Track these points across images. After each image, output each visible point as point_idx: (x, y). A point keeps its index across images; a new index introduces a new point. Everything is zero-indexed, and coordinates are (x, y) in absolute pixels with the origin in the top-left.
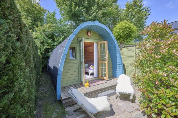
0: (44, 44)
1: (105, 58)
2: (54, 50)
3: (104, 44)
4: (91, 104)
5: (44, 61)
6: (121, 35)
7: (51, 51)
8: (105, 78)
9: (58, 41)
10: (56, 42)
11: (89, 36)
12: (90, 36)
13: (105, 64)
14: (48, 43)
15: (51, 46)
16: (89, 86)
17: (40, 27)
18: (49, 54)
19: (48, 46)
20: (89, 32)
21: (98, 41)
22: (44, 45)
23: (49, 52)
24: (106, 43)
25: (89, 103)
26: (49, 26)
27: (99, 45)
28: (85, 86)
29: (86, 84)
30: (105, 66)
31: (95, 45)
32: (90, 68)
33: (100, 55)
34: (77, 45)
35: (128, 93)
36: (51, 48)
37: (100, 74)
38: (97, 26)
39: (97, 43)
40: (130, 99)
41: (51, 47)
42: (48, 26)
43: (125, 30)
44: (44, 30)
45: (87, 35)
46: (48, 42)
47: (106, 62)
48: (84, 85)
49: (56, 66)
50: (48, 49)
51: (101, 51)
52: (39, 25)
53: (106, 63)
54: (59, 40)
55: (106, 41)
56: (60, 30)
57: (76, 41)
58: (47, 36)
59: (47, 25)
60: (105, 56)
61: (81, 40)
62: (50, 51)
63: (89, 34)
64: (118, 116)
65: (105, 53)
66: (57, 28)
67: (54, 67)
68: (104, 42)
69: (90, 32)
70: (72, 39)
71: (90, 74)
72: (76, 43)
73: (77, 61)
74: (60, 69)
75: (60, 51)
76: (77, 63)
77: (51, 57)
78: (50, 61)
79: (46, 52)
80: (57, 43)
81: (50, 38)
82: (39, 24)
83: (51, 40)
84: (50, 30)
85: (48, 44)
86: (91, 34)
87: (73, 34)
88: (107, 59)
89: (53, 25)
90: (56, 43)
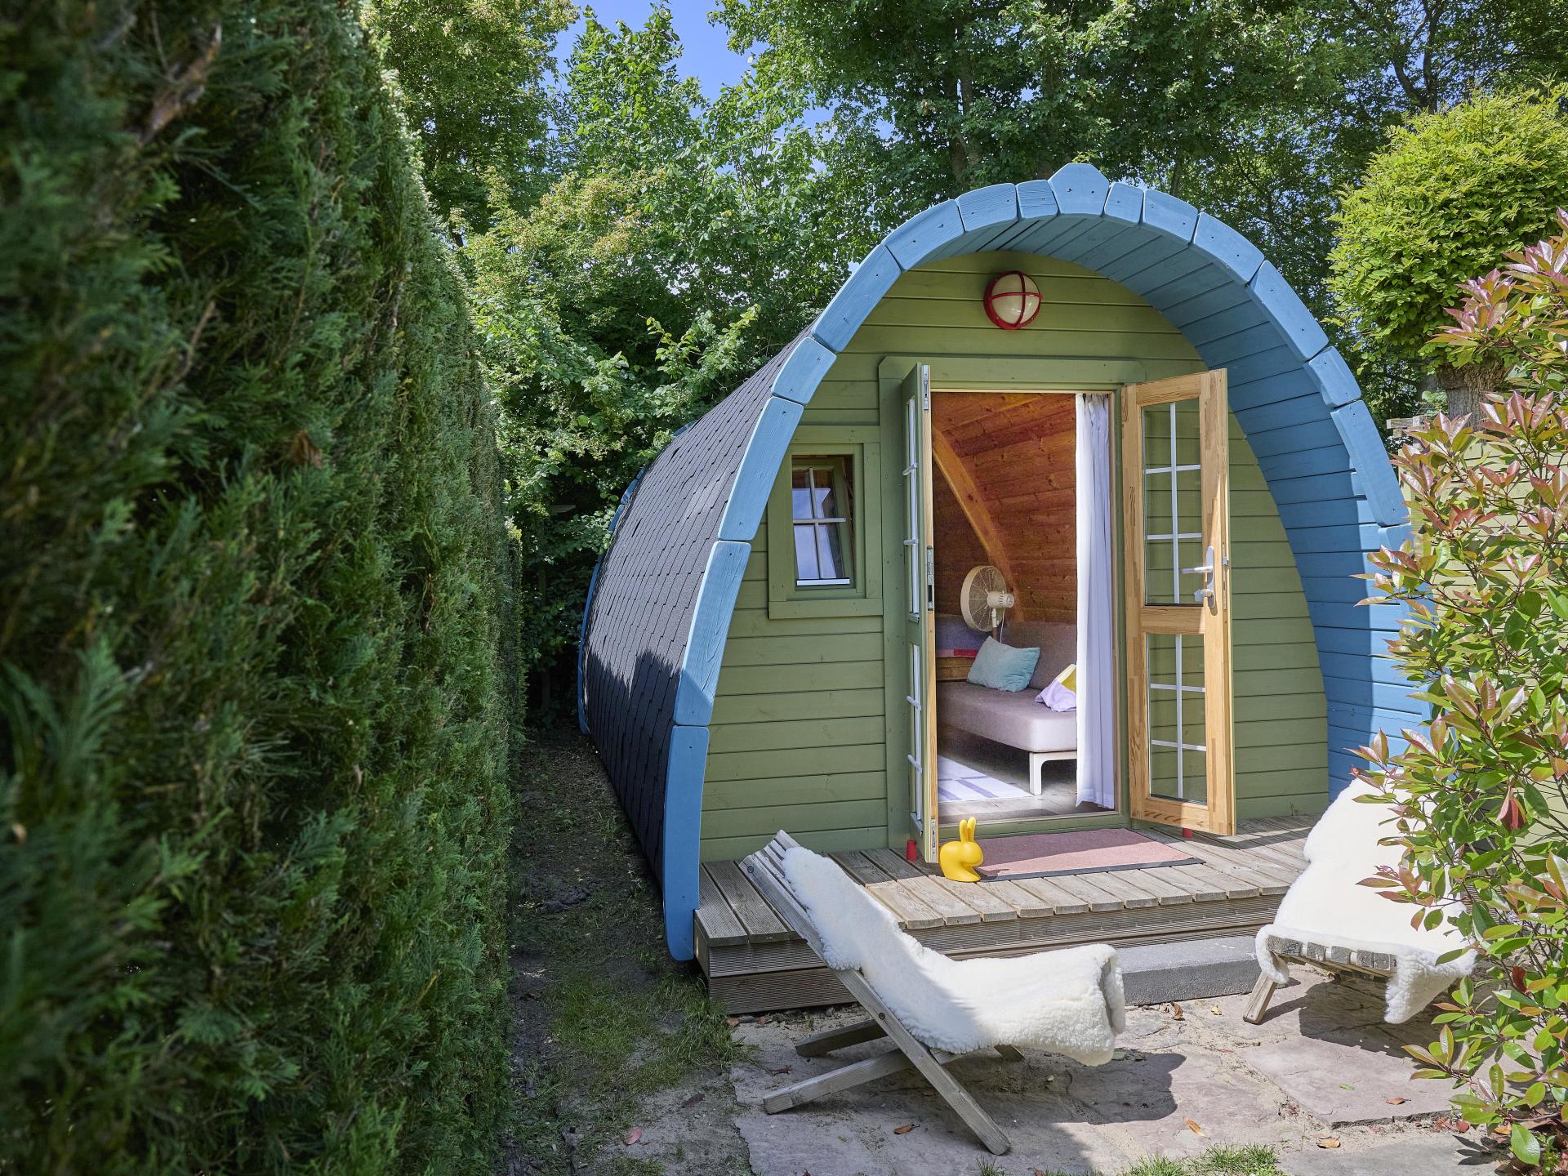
0: (546, 412)
1: (1201, 581)
2: (649, 480)
3: (1190, 406)
4: (942, 995)
5: (537, 609)
6: (1427, 289)
7: (619, 492)
8: (1193, 815)
9: (693, 360)
10: (668, 381)
11: (1001, 324)
12: (1016, 326)
13: (1195, 646)
14: (581, 401)
15: (615, 437)
16: (984, 877)
17: (508, 221)
18: (600, 521)
19: (585, 431)
20: (1001, 286)
21: (1114, 370)
22: (544, 419)
23: (593, 502)
24: (1204, 397)
25: (929, 982)
26: (598, 198)
27: (1135, 425)
28: (936, 870)
29: (950, 848)
30: (1195, 674)
31: (1086, 423)
32: (1047, 695)
33: (1139, 537)
34: (865, 434)
35: (1363, 955)
36: (613, 458)
37: (1144, 768)
38: (1083, 219)
39: (1110, 396)
40: (1388, 1019)
41: (618, 446)
42: (587, 193)
43: (1483, 216)
44: (548, 249)
45: (987, 323)
46: (587, 385)
47: (1213, 628)
48: (930, 857)
49: (660, 650)
50: (587, 461)
51: (1156, 489)
52: (493, 197)
53: (1203, 629)
54: (709, 358)
55: (1205, 377)
56: (716, 238)
57: (865, 395)
58: (571, 315)
59: (576, 188)
60: (1196, 551)
61: (906, 390)
62: (603, 485)
63: (1010, 310)
64: (1195, 1127)
65: (1195, 518)
66: (680, 214)
67: (647, 665)
68: (1185, 384)
69: (1013, 283)
70: (806, 392)
71: (1036, 764)
72: (862, 416)
73: (872, 606)
74: (691, 673)
75: (701, 499)
76: (875, 625)
77: (613, 565)
78: (603, 602)
79: (561, 500)
80: (686, 395)
81: (606, 341)
82: (495, 185)
83: (619, 360)
84: (610, 243)
85: (591, 411)
86: (1032, 304)
87: (816, 336)
88: (1218, 587)
89: (638, 182)
90: (666, 399)
